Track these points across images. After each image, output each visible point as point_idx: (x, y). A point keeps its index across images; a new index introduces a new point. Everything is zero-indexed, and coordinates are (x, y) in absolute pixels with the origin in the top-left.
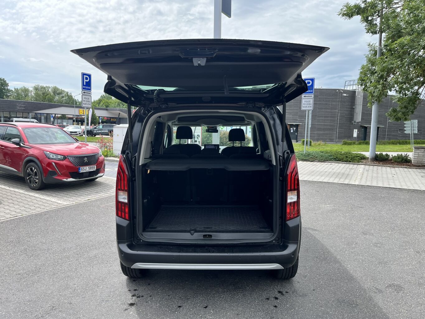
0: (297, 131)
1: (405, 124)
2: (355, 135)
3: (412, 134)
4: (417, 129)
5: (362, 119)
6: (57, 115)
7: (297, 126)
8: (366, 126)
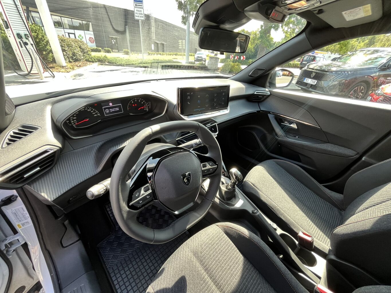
1: (179, 42)
2: (153, 48)
5: (156, 37)
7: (116, 39)
8: (158, 42)
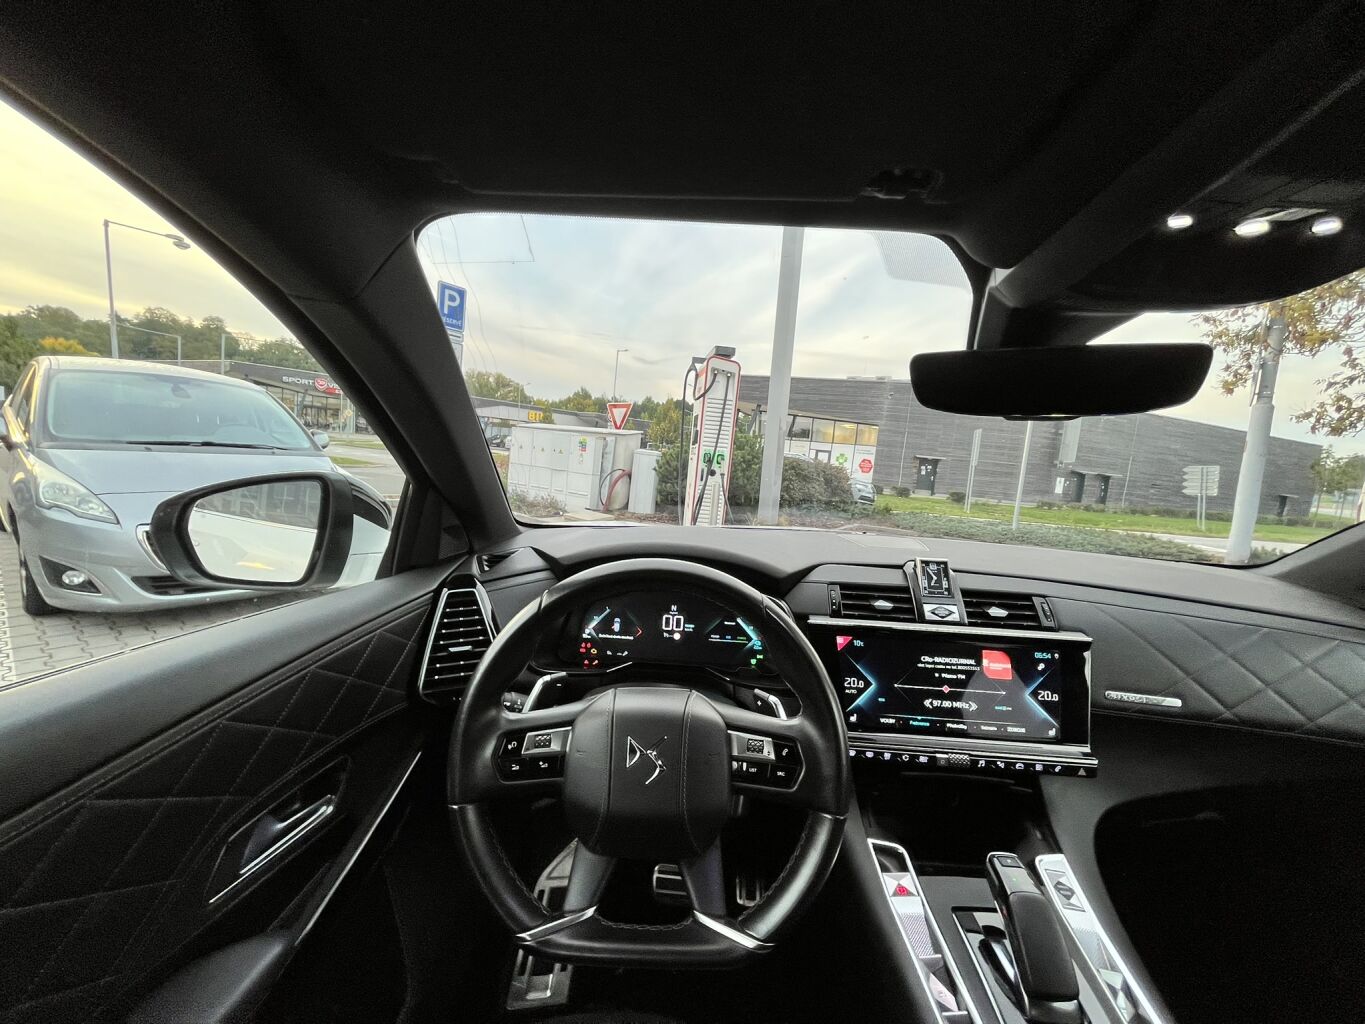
0: (934, 472)
1: (1185, 473)
2: (1059, 489)
3: (1202, 497)
4: (1216, 485)
5: (1078, 458)
6: (491, 420)
7: (935, 463)
8: (1084, 472)
